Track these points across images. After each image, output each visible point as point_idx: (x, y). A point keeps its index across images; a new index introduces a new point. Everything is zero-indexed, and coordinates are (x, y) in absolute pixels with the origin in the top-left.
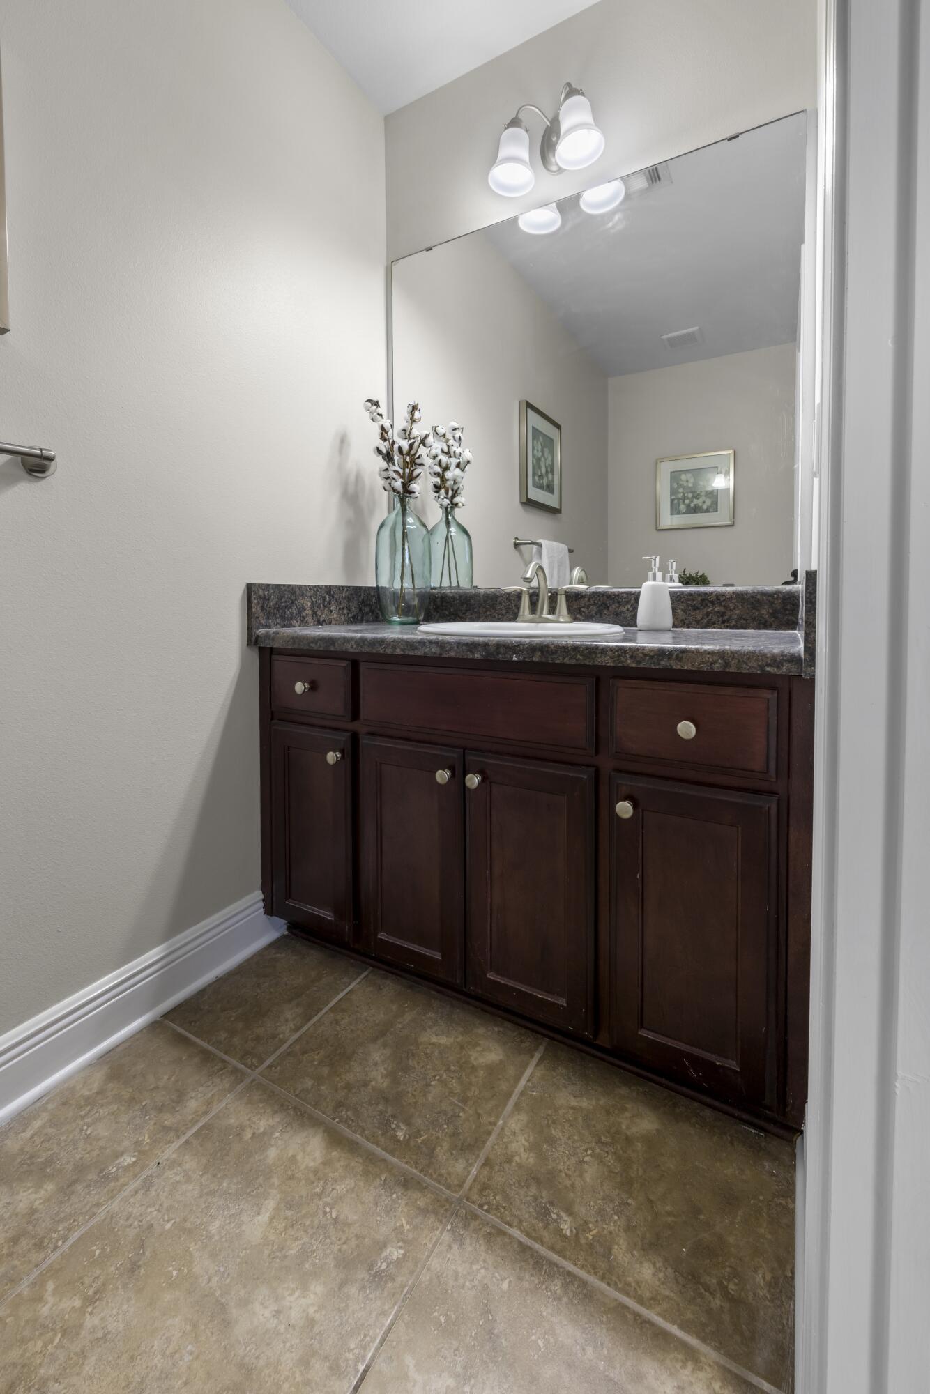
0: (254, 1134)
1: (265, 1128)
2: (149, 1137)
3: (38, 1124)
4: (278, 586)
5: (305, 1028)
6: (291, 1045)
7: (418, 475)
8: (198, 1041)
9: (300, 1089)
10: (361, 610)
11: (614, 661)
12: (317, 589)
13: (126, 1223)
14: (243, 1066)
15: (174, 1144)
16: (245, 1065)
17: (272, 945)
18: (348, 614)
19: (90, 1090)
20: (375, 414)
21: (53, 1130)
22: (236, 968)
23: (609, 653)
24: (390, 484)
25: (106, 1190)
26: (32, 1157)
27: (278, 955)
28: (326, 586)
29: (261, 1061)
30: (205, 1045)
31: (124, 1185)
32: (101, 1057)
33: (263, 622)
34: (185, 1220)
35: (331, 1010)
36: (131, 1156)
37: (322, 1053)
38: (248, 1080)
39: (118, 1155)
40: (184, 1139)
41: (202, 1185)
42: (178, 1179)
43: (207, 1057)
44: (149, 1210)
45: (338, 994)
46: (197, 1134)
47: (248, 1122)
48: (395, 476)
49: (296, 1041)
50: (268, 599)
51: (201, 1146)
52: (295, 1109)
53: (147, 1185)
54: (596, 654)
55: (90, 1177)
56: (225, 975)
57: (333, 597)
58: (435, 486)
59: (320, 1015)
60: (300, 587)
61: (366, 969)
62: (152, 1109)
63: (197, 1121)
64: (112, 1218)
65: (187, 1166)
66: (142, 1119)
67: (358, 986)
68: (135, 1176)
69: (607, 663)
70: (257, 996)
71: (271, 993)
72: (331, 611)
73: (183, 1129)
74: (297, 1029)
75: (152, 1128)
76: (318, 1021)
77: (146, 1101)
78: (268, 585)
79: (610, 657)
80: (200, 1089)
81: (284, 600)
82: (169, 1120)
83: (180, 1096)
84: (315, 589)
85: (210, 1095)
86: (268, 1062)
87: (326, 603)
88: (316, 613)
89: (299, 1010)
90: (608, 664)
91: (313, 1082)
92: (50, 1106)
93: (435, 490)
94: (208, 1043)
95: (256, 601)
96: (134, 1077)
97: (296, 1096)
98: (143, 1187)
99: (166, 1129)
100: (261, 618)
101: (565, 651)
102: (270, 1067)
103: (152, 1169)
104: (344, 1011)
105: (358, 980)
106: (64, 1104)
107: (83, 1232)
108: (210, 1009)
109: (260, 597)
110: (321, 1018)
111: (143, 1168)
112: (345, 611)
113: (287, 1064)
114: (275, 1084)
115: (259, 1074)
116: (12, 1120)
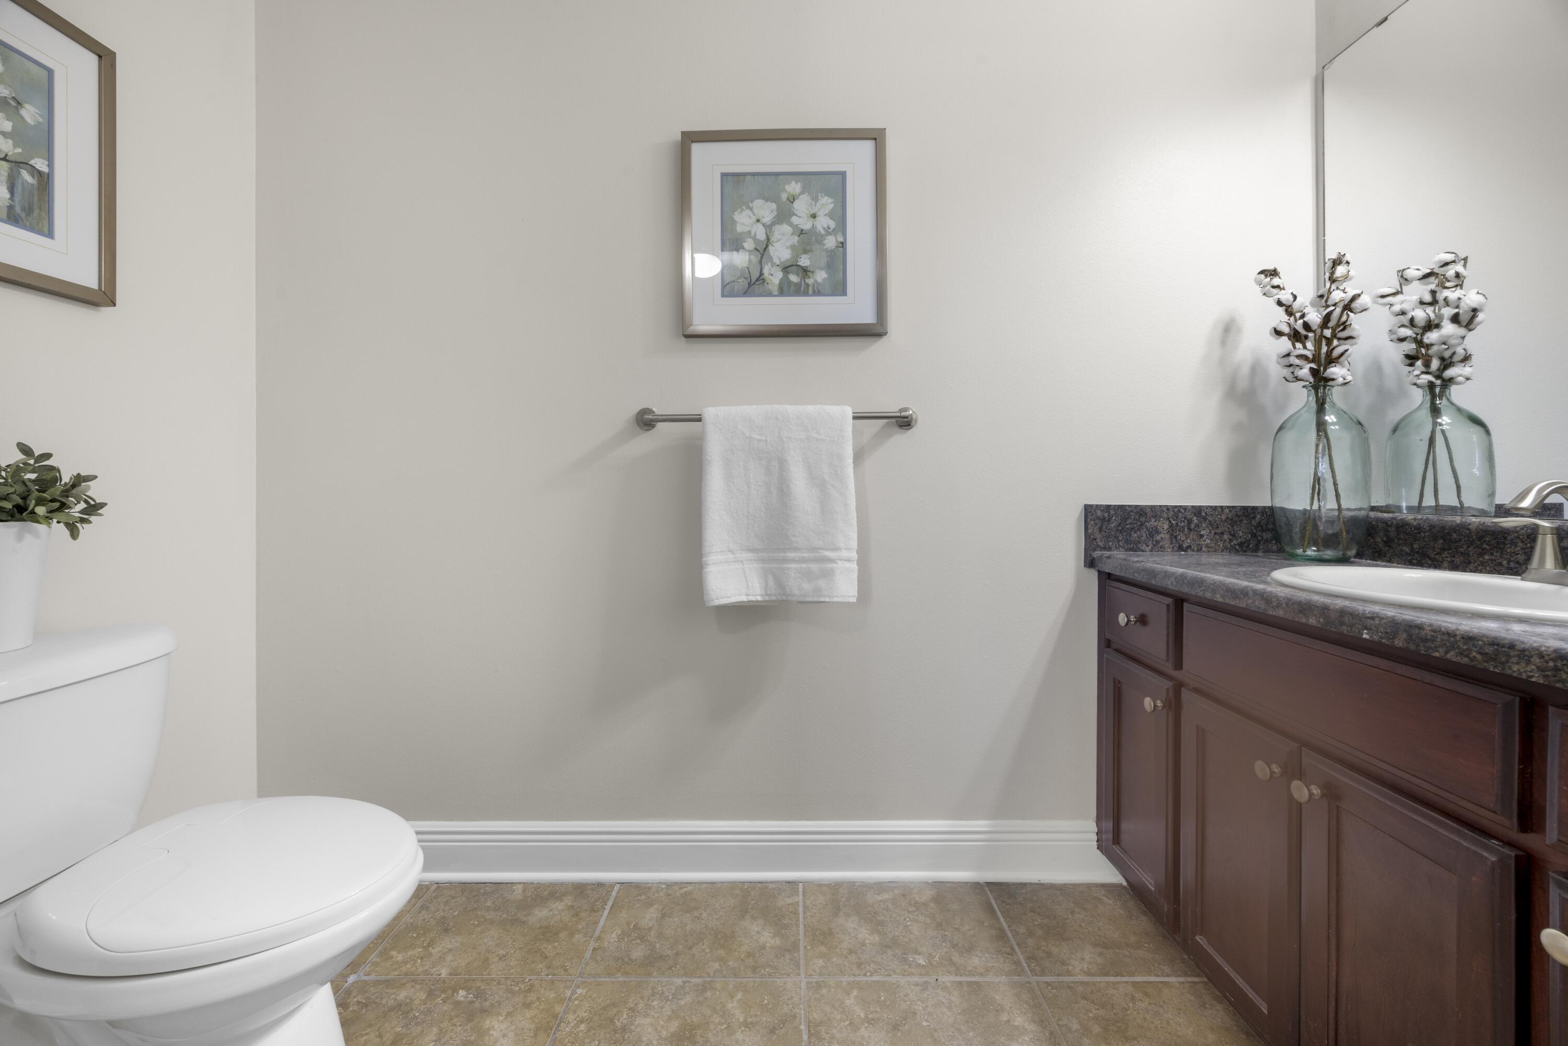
0: (1009, 1021)
1: (1019, 1026)
2: (939, 958)
3: (886, 896)
4: (1121, 507)
5: (1098, 979)
6: (1076, 982)
7: (1342, 354)
8: (1002, 919)
9: (1064, 1023)
10: (1254, 535)
11: (1545, 676)
12: (1177, 511)
13: (903, 998)
14: (1026, 965)
15: (952, 976)
16: (1028, 966)
17: (1103, 886)
18: (1231, 541)
19: (920, 898)
20: (1269, 287)
21: (891, 906)
22: (1060, 884)
23: (1536, 660)
24: (1293, 373)
25: (902, 967)
26: (875, 913)
27: (1106, 899)
28: (1193, 507)
29: (1043, 973)
30: (1005, 926)
31: (912, 974)
32: (935, 882)
33: (1101, 544)
34: (936, 1030)
35: (1134, 984)
36: (924, 960)
37: (1102, 1012)
38: (1023, 979)
39: (917, 952)
40: (959, 979)
41: (956, 1020)
42: (944, 1001)
43: (1001, 936)
44: (919, 1003)
45: (1150, 975)
46: (970, 984)
47: (1008, 1009)
48: (1297, 362)
49: (1082, 983)
50: (1109, 520)
51: (968, 994)
52: (1051, 1033)
53: (925, 986)
54: (1509, 656)
55: (897, 951)
56: (1047, 884)
57: (1205, 519)
58: (1408, 357)
59: (1118, 979)
60: (1153, 508)
61: (1199, 976)
62: (949, 941)
63: (973, 975)
64: (898, 987)
65: (953, 999)
66: (940, 943)
67: (1178, 985)
68: (921, 974)
69: (1531, 677)
70: (1066, 920)
71: (1081, 926)
72: (1202, 536)
73: (962, 972)
74: (1088, 974)
75: (943, 954)
76: (1114, 983)
77: (948, 933)
78: (1109, 506)
79: (1538, 668)
80: (986, 955)
81: (1129, 521)
82: (956, 958)
83: (970, 949)
84: (1176, 510)
85: (991, 965)
86: (1049, 979)
87: (1193, 526)
88: (1176, 537)
89: (1100, 960)
90: (1533, 680)
91: (1079, 1028)
92: (896, 891)
93: (1408, 362)
94: (1009, 927)
95: (1092, 522)
96: (949, 910)
97: (1058, 1025)
98: (922, 985)
99: (953, 963)
100: (1098, 540)
101: (1448, 641)
102: (1048, 984)
103: (931, 979)
104: (1146, 994)
105: (1182, 979)
106: (903, 895)
107: (881, 979)
108: (1022, 902)
109: (1098, 518)
110: (1118, 983)
111: (927, 974)
112: (1226, 537)
113: (1064, 995)
114: (1045, 1000)
115: (1036, 982)
116: (875, 884)
